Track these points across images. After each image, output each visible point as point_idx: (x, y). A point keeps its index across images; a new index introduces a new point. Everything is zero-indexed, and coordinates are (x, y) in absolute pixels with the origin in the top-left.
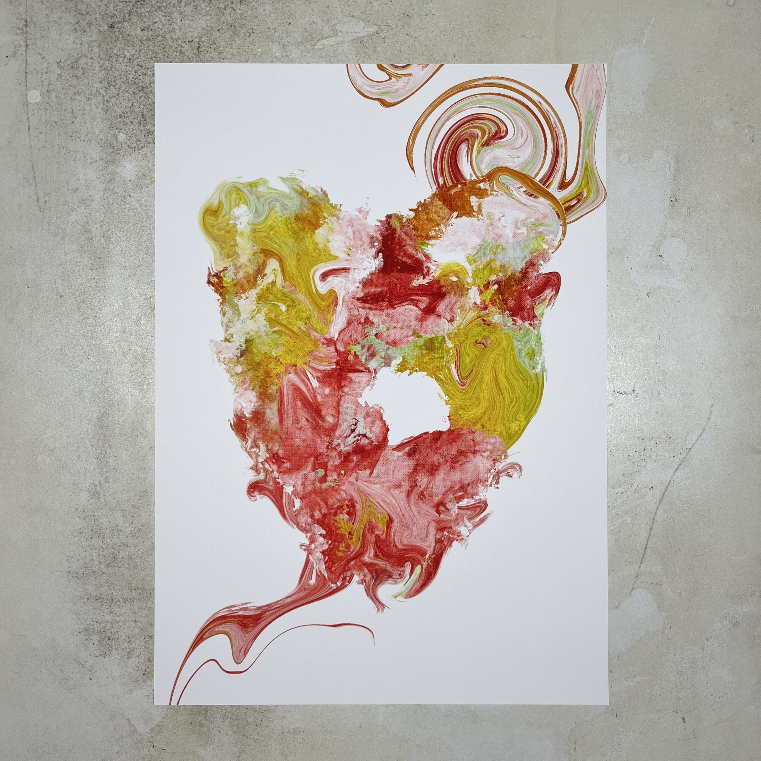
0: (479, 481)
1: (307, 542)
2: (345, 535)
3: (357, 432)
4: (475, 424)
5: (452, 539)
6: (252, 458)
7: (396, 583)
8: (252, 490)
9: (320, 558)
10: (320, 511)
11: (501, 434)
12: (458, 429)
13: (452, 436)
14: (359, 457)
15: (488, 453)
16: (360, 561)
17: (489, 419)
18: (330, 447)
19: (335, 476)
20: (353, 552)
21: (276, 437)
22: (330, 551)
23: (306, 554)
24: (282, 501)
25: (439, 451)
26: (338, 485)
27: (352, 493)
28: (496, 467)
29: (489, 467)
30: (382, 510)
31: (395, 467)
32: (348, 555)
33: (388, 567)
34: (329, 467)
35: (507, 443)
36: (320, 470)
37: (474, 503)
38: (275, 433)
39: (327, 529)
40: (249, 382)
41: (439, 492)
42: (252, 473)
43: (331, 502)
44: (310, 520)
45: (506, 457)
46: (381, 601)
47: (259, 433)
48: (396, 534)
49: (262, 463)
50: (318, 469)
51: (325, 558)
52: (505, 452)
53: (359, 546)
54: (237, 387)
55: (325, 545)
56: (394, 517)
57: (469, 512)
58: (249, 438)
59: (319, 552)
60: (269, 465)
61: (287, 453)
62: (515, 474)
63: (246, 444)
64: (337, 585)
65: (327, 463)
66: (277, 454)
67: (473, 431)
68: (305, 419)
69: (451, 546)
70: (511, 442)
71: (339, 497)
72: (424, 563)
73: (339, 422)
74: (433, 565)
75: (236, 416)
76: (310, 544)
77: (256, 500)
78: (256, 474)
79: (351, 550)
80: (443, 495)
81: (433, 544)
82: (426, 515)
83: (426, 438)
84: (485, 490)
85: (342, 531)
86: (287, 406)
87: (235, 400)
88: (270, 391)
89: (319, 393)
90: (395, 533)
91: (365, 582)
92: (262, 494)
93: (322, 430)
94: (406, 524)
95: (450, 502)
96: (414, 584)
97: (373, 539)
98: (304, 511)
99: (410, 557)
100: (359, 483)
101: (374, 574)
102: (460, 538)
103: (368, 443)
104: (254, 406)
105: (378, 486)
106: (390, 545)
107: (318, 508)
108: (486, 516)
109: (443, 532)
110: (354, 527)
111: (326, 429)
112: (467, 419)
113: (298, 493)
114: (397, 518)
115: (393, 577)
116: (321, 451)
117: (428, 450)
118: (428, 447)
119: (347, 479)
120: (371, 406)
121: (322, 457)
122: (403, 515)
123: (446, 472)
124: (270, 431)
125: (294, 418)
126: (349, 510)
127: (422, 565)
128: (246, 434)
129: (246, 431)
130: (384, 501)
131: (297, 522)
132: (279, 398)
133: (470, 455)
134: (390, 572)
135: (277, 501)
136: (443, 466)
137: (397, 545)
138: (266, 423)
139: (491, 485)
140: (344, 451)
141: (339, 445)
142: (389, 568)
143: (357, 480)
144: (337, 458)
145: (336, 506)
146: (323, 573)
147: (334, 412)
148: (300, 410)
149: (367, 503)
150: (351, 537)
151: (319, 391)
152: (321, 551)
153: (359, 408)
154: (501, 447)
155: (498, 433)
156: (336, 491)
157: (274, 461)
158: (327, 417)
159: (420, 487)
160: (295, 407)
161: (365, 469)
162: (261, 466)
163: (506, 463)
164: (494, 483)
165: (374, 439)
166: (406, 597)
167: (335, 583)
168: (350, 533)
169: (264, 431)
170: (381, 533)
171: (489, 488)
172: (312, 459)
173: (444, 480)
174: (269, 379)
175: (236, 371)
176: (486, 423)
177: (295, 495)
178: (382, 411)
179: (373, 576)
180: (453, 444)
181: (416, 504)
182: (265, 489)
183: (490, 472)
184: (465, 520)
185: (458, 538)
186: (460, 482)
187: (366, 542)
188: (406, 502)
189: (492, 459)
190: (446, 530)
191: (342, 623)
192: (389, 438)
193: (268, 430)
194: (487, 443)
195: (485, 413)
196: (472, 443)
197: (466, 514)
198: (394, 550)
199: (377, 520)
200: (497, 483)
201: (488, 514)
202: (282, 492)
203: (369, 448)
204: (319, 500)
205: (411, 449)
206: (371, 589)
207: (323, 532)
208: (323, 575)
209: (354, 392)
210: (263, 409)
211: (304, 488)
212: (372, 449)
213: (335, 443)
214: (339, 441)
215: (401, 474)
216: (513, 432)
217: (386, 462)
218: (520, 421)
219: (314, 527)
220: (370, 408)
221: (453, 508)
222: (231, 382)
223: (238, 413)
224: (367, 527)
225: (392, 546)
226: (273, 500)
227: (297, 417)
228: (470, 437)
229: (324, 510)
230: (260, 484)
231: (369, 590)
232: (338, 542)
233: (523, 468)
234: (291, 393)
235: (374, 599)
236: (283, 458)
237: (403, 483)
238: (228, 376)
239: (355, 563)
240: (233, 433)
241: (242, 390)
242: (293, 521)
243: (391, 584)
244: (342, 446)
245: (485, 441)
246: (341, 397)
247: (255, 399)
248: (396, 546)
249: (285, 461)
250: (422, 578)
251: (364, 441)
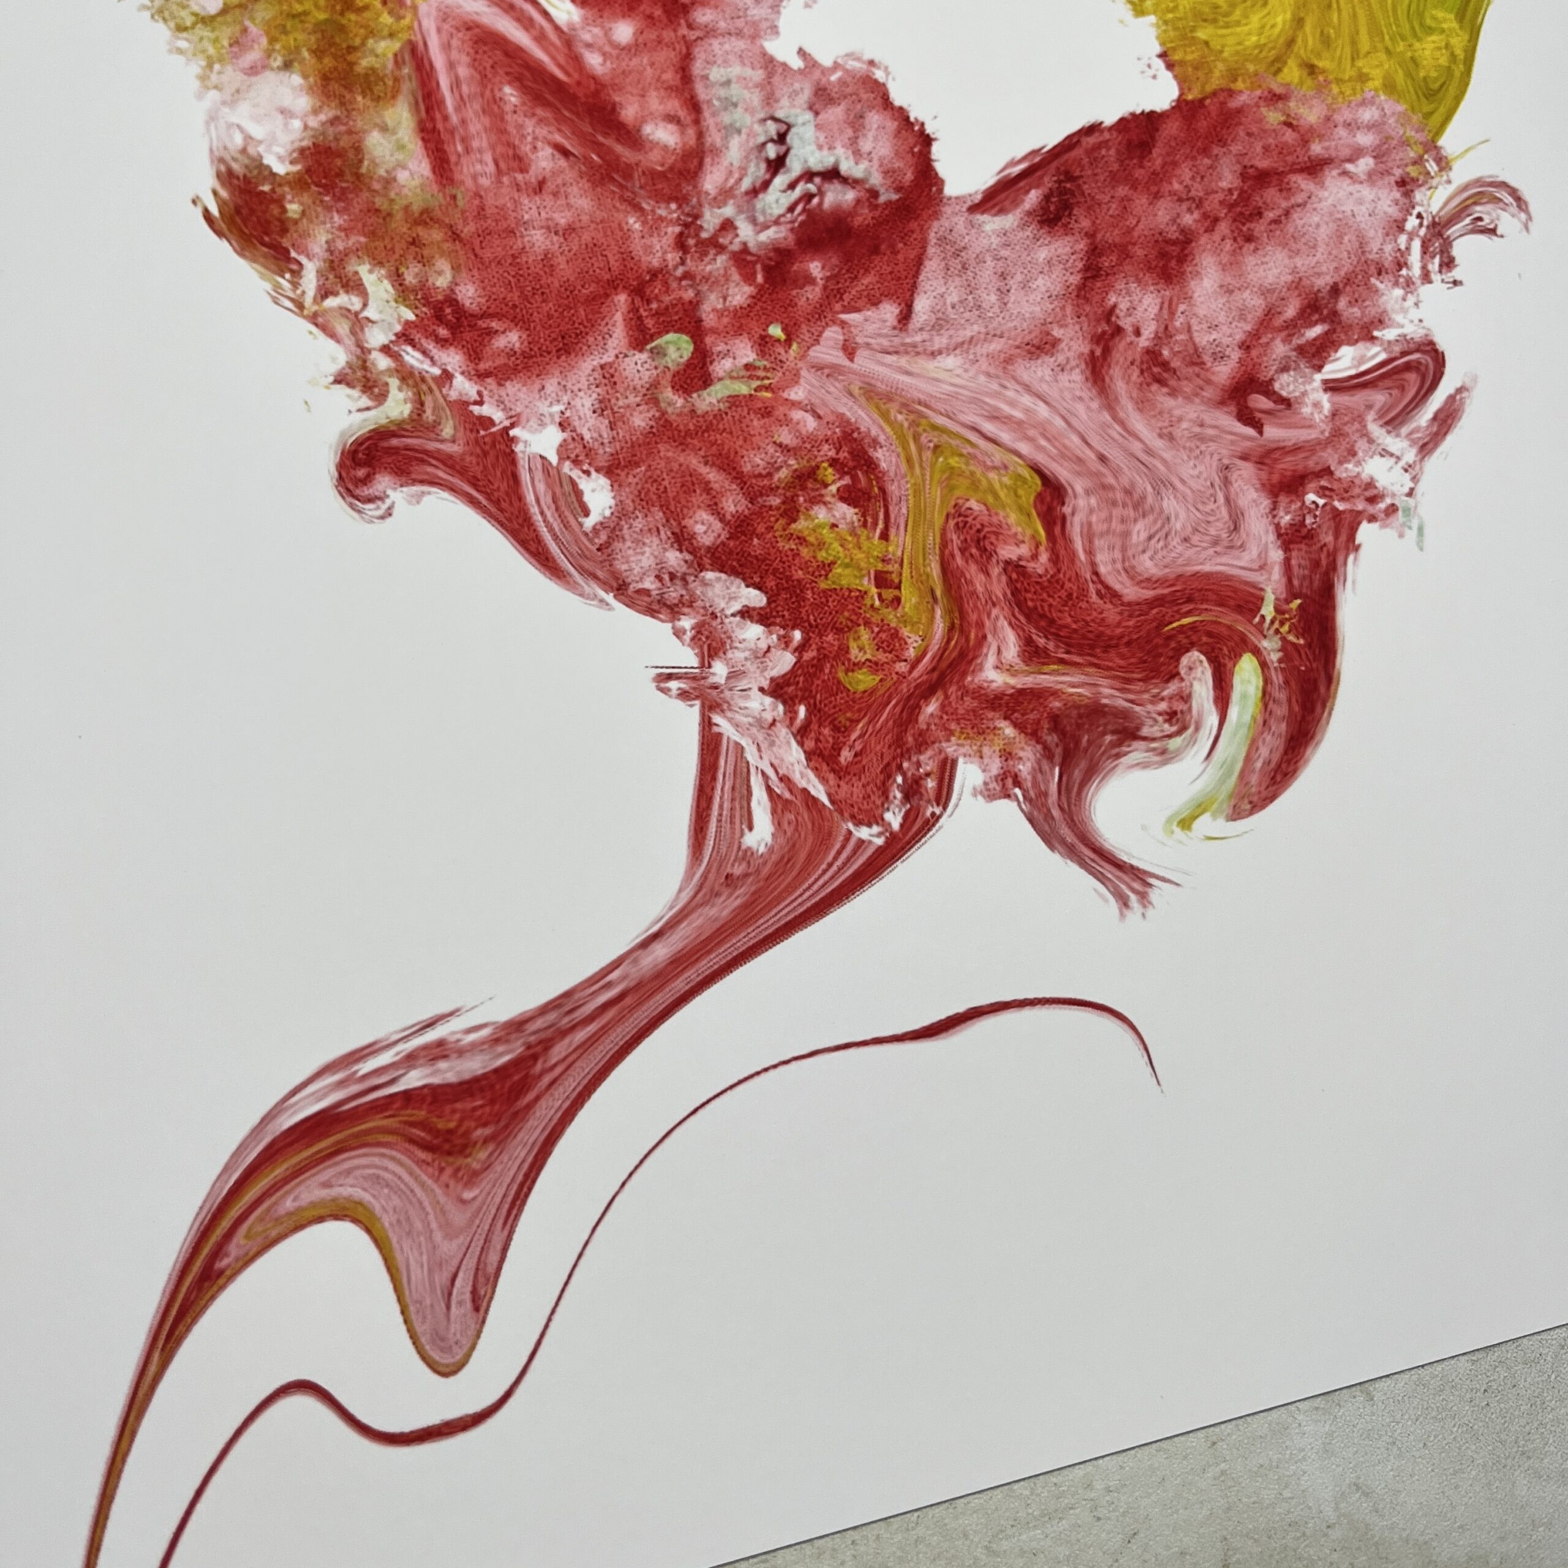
0: (1373, 269)
1: (687, 658)
2: (863, 594)
3: (795, 166)
4: (1277, 64)
5: (1348, 518)
6: (332, 335)
7: (1165, 756)
8: (361, 473)
9: (768, 717)
10: (715, 509)
11: (1390, 87)
12: (1214, 94)
13: (1203, 125)
14: (835, 261)
15: (1365, 164)
16: (965, 692)
17: (1326, 41)
18: (691, 242)
19: (745, 352)
20: (918, 660)
21: (436, 235)
22: (810, 677)
23: (691, 714)
24: (520, 498)
25: (1166, 188)
26: (767, 388)
27: (842, 409)
28: (1418, 209)
29: (1394, 212)
30: (998, 456)
31: (1003, 276)
32: (902, 677)
33: (1107, 691)
34: (709, 319)
35: (1428, 115)
36: (671, 337)
37: (1383, 357)
38: (425, 218)
39: (771, 583)
40: (264, 41)
41: (1226, 341)
42: (348, 399)
43: (754, 461)
44: (674, 558)
45: (1444, 163)
46: (1125, 858)
47: (347, 231)
48: (1097, 542)
49: (385, 349)
50: (660, 334)
51: (791, 714)
52: (1431, 146)
53: (940, 627)
54: (210, 66)
55: (776, 654)
56: (1062, 472)
57: (1379, 398)
58: (303, 259)
59: (755, 693)
60: (424, 353)
61: (501, 291)
62: (1507, 221)
63: (295, 285)
64: (887, 826)
65: (694, 305)
66: (451, 300)
67: (1279, 90)
68: (549, 151)
69: (1357, 548)
70: (1442, 110)
71: (785, 436)
72: (1265, 644)
73: (708, 140)
74: (1309, 645)
75: (227, 177)
76: (706, 661)
77: (389, 513)
78: (365, 401)
79: (911, 653)
80: (1245, 346)
81: (1276, 555)
82: (1202, 439)
83: (1098, 147)
84: (1411, 299)
85: (843, 577)
86: (458, 109)
87: (212, 118)
88: (365, 63)
89: (589, 46)
90: (1089, 537)
91: (1017, 783)
92: (415, 482)
93: (637, 181)
94: (1128, 492)
95: (1285, 369)
96: (1253, 746)
97: (999, 587)
98: (639, 524)
99: (1193, 627)
100: (863, 362)
101: (1052, 739)
102: (1382, 506)
103: (858, 201)
104: (306, 127)
105: (950, 362)
106: (1083, 593)
107: (699, 498)
108: (1451, 399)
109: (1301, 497)
110: (893, 549)
111: (653, 175)
112: (1237, 53)
113: (589, 452)
114: (1079, 474)
115: (1145, 731)
116: (656, 263)
117: (1122, 191)
118: (1114, 179)
119: (803, 357)
120: (826, 61)
121: (666, 283)
122: (1102, 458)
123: (1225, 258)
124: (399, 216)
125: (500, 149)
126: (847, 480)
127: (1257, 652)
128: (286, 242)
129: (284, 231)
130: (995, 417)
131: (615, 575)
132: (415, 84)
133: (1302, 182)
134: (1125, 714)
135: (497, 503)
136: (1204, 240)
137: (1117, 587)
138: (376, 186)
139: (1426, 277)
140: (760, 245)
141: (727, 226)
142: (1110, 695)
143: (849, 350)
144: (736, 276)
145: (783, 474)
146: (802, 784)
147: (674, 105)
148: (520, 119)
149: (924, 439)
150: (889, 594)
151: (587, 37)
152: (765, 684)
153: (776, 79)
154: (1410, 133)
155: (1377, 83)
156: (766, 412)
157: (443, 332)
158: (648, 129)
159: (1138, 333)
160: (493, 109)
161: (875, 303)
162: (383, 362)
163: (1451, 189)
164: (1435, 265)
165: (876, 180)
166: (1236, 814)
167: (873, 818)
168: (882, 580)
169: (373, 220)
170: (1024, 550)
171: (1424, 290)
172: (622, 299)
173: (1230, 292)
174: (353, 17)
175: (196, 8)
176: (1319, 55)
177: (576, 462)
178: (879, 75)
179: (1046, 747)
180: (1216, 150)
181: (1143, 405)
182: (424, 456)
183: (1401, 229)
184: (1375, 429)
185: (1371, 509)
186: (1296, 285)
187: (968, 607)
188: (1095, 405)
189: (1392, 179)
190: (1312, 485)
191: (961, 1008)
192: (942, 167)
193: (390, 215)
194: (1348, 125)
195: (1299, 22)
196: (1289, 136)
197: (1369, 407)
198: (1111, 614)
199: (990, 499)
200: (1448, 263)
201: (1460, 390)
202: (511, 458)
203: (864, 217)
204: (694, 462)
205: (1047, 198)
206: (1056, 813)
207: (755, 598)
208: (805, 791)
209: (740, 23)
210: (350, 132)
211: (612, 426)
212: (879, 223)
213: (710, 220)
214: (728, 211)
215: (1036, 297)
216: (1434, 74)
217: (956, 264)
218: (1443, 31)
219: (705, 584)
220: (825, 71)
221: (1304, 394)
222: (180, 51)
223: (236, 167)
224: (955, 540)
225: (1094, 598)
226: (472, 502)
227: (510, 145)
228: (1273, 117)
229: (733, 503)
230: (395, 442)
231: (1048, 816)
232: (839, 631)
233: (1526, 193)
234: (465, 59)
235: (1087, 852)
236: (484, 315)
237: (1057, 332)
238: (162, 32)
239: (943, 707)
240: (223, 249)
241: (240, 76)
242: (595, 577)
243: (1144, 765)
244: (745, 232)
245: (1338, 118)
246: (689, 45)
247: (303, 103)
248: (1110, 594)
249: (495, 324)
250: (1281, 711)
251: (836, 197)
